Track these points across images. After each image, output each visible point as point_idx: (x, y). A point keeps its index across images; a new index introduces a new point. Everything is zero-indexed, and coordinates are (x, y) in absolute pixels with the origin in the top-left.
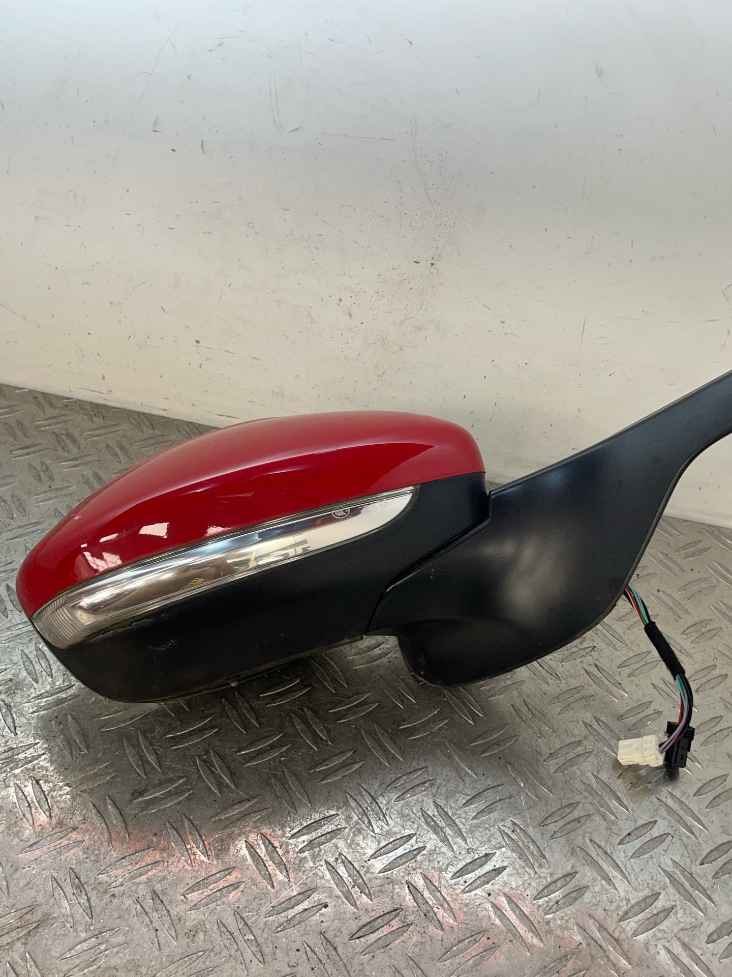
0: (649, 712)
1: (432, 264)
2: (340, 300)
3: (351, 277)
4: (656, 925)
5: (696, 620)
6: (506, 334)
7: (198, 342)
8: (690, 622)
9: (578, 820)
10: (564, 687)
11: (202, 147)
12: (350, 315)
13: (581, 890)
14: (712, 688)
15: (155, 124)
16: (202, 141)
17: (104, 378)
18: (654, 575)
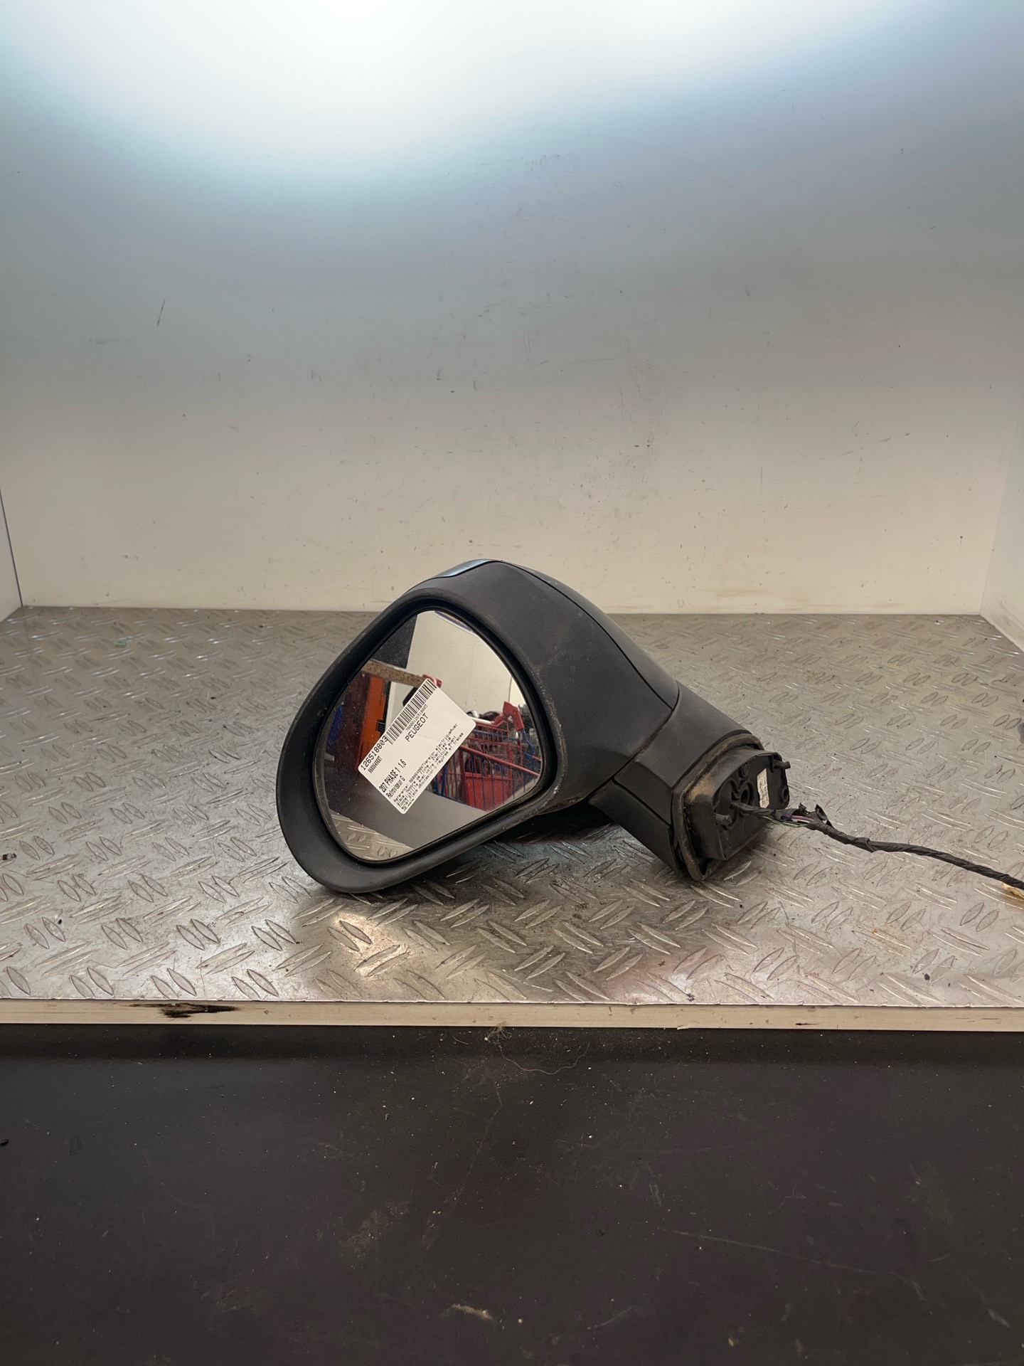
0: (888, 697)
1: (648, 446)
2: (582, 486)
3: (588, 466)
4: (950, 776)
5: (894, 655)
6: (707, 489)
7: (471, 542)
8: (890, 657)
9: (874, 744)
10: (825, 694)
11: (474, 385)
12: (590, 497)
13: (895, 771)
14: (924, 682)
15: (438, 374)
16: (474, 382)
17: (393, 588)
18: (853, 641)
